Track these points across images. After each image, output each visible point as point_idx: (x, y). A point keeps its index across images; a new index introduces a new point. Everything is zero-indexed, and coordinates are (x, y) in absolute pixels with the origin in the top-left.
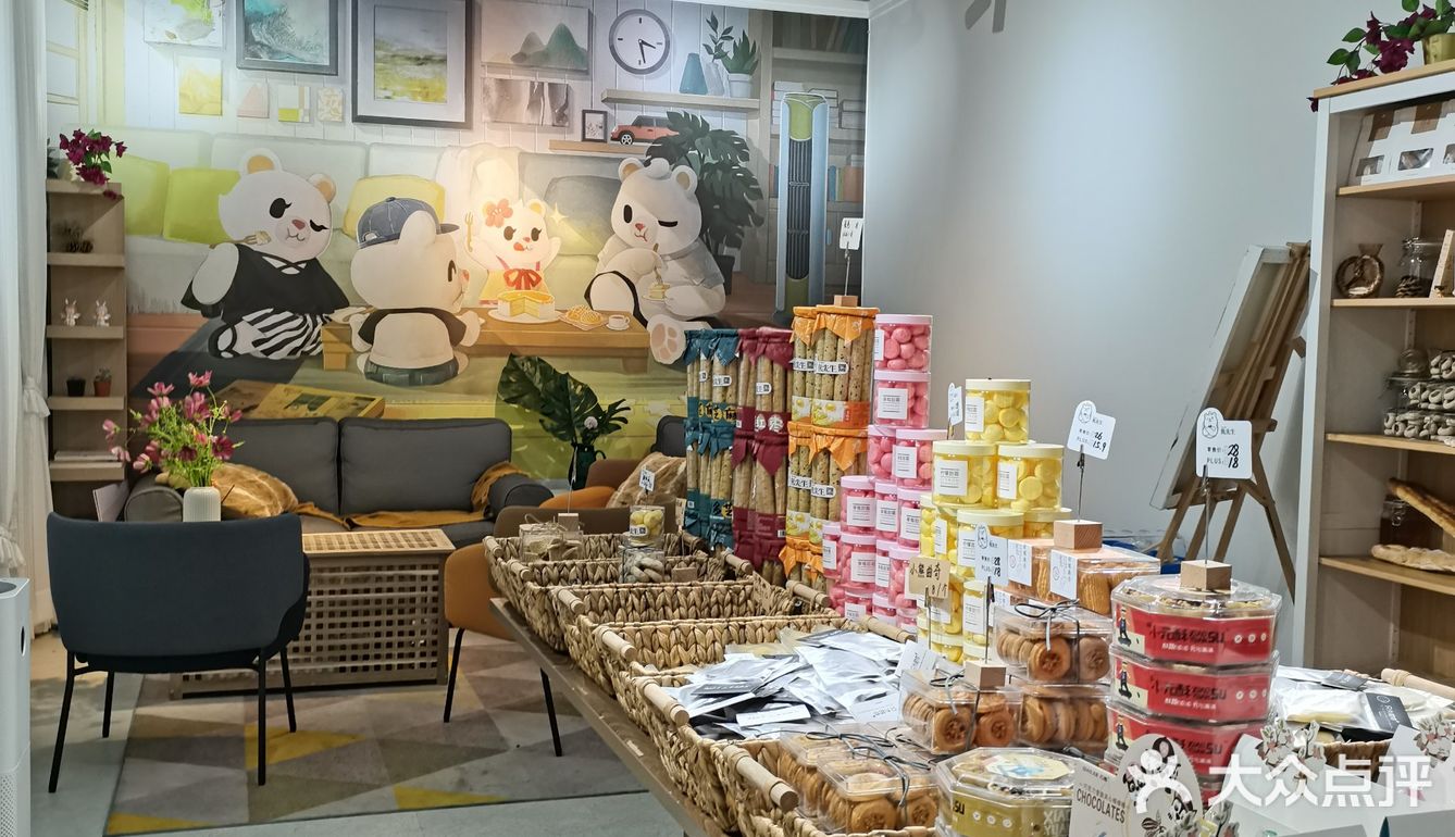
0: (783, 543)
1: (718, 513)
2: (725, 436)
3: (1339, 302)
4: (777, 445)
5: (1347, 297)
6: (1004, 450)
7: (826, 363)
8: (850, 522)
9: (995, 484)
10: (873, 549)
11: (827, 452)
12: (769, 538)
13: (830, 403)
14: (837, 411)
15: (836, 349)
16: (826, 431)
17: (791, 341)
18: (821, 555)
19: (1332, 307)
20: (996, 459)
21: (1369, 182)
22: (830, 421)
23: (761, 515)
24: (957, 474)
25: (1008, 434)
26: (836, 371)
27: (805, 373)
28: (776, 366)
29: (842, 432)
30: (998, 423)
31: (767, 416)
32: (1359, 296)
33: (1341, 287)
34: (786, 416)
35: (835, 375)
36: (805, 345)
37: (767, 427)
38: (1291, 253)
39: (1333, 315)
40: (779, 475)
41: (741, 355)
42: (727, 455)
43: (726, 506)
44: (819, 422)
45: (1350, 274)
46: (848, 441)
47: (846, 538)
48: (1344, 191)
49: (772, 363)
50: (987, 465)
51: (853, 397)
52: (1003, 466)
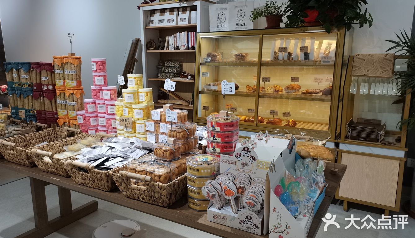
0: (57, 118)
1: (30, 112)
2: (29, 92)
3: (148, 51)
4: (51, 93)
5: (149, 50)
6: (140, 90)
7: (69, 71)
8: (89, 111)
9: (138, 98)
10: (97, 116)
11: (73, 94)
12: (52, 117)
13: (72, 81)
14: (74, 83)
15: (72, 67)
16: (72, 88)
17: (52, 65)
18: (77, 120)
19: (147, 52)
20: (138, 92)
21: (152, 26)
22: (72, 86)
23: (48, 112)
24: (131, 97)
25: (140, 86)
26: (73, 73)
27: (60, 74)
28: (48, 72)
29: (77, 88)
30: (138, 84)
31: (47, 86)
32: (152, 50)
33: (148, 48)
34: (54, 85)
35: (72, 74)
36: (59, 66)
37: (48, 88)
38: (136, 40)
39: (147, 54)
40: (53, 101)
41: (33, 69)
42: (30, 97)
43: (32, 110)
44: (69, 86)
45: (149, 46)
46: (78, 90)
47: (87, 115)
48: (147, 27)
49: (47, 71)
50: (136, 94)
51: (78, 79)
52: (140, 94)
